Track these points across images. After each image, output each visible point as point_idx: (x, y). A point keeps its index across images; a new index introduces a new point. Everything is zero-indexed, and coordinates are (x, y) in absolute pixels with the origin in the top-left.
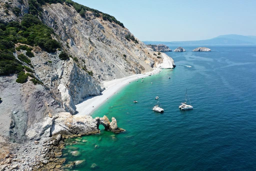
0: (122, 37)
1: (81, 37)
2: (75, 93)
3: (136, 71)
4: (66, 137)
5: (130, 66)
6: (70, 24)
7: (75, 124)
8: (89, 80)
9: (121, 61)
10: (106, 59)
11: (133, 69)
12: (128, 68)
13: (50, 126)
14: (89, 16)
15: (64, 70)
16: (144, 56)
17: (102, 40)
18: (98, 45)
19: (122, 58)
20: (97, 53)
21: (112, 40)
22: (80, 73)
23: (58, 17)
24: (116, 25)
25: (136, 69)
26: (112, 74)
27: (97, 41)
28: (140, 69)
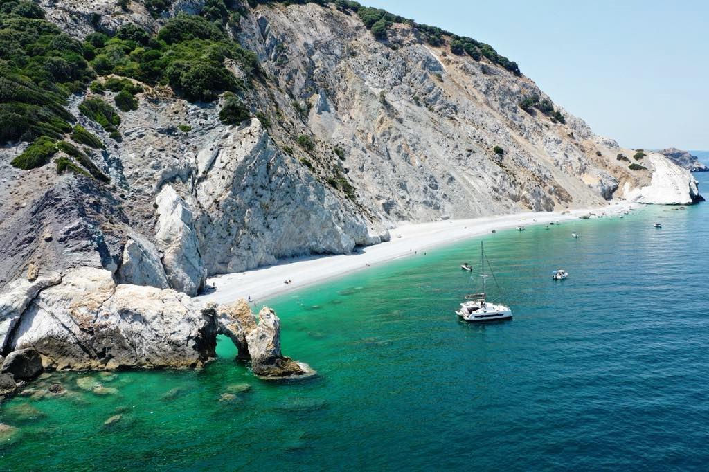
0: (503, 100)
1: (358, 92)
2: (241, 232)
3: (533, 201)
4: (57, 365)
5: (514, 183)
6: (333, 57)
7: (111, 317)
8: (312, 198)
9: (484, 168)
10: (428, 156)
11: (524, 193)
12: (504, 190)
13: (14, 311)
14: (399, 37)
15: (220, 155)
16: (579, 159)
17: (428, 104)
18: (412, 117)
19: (488, 156)
20: (400, 136)
21: (464, 101)
22: (280, 169)
23: (300, 35)
24: (492, 67)
25: (536, 194)
26: (441, 204)
27: (410, 105)
28: (554, 198)
